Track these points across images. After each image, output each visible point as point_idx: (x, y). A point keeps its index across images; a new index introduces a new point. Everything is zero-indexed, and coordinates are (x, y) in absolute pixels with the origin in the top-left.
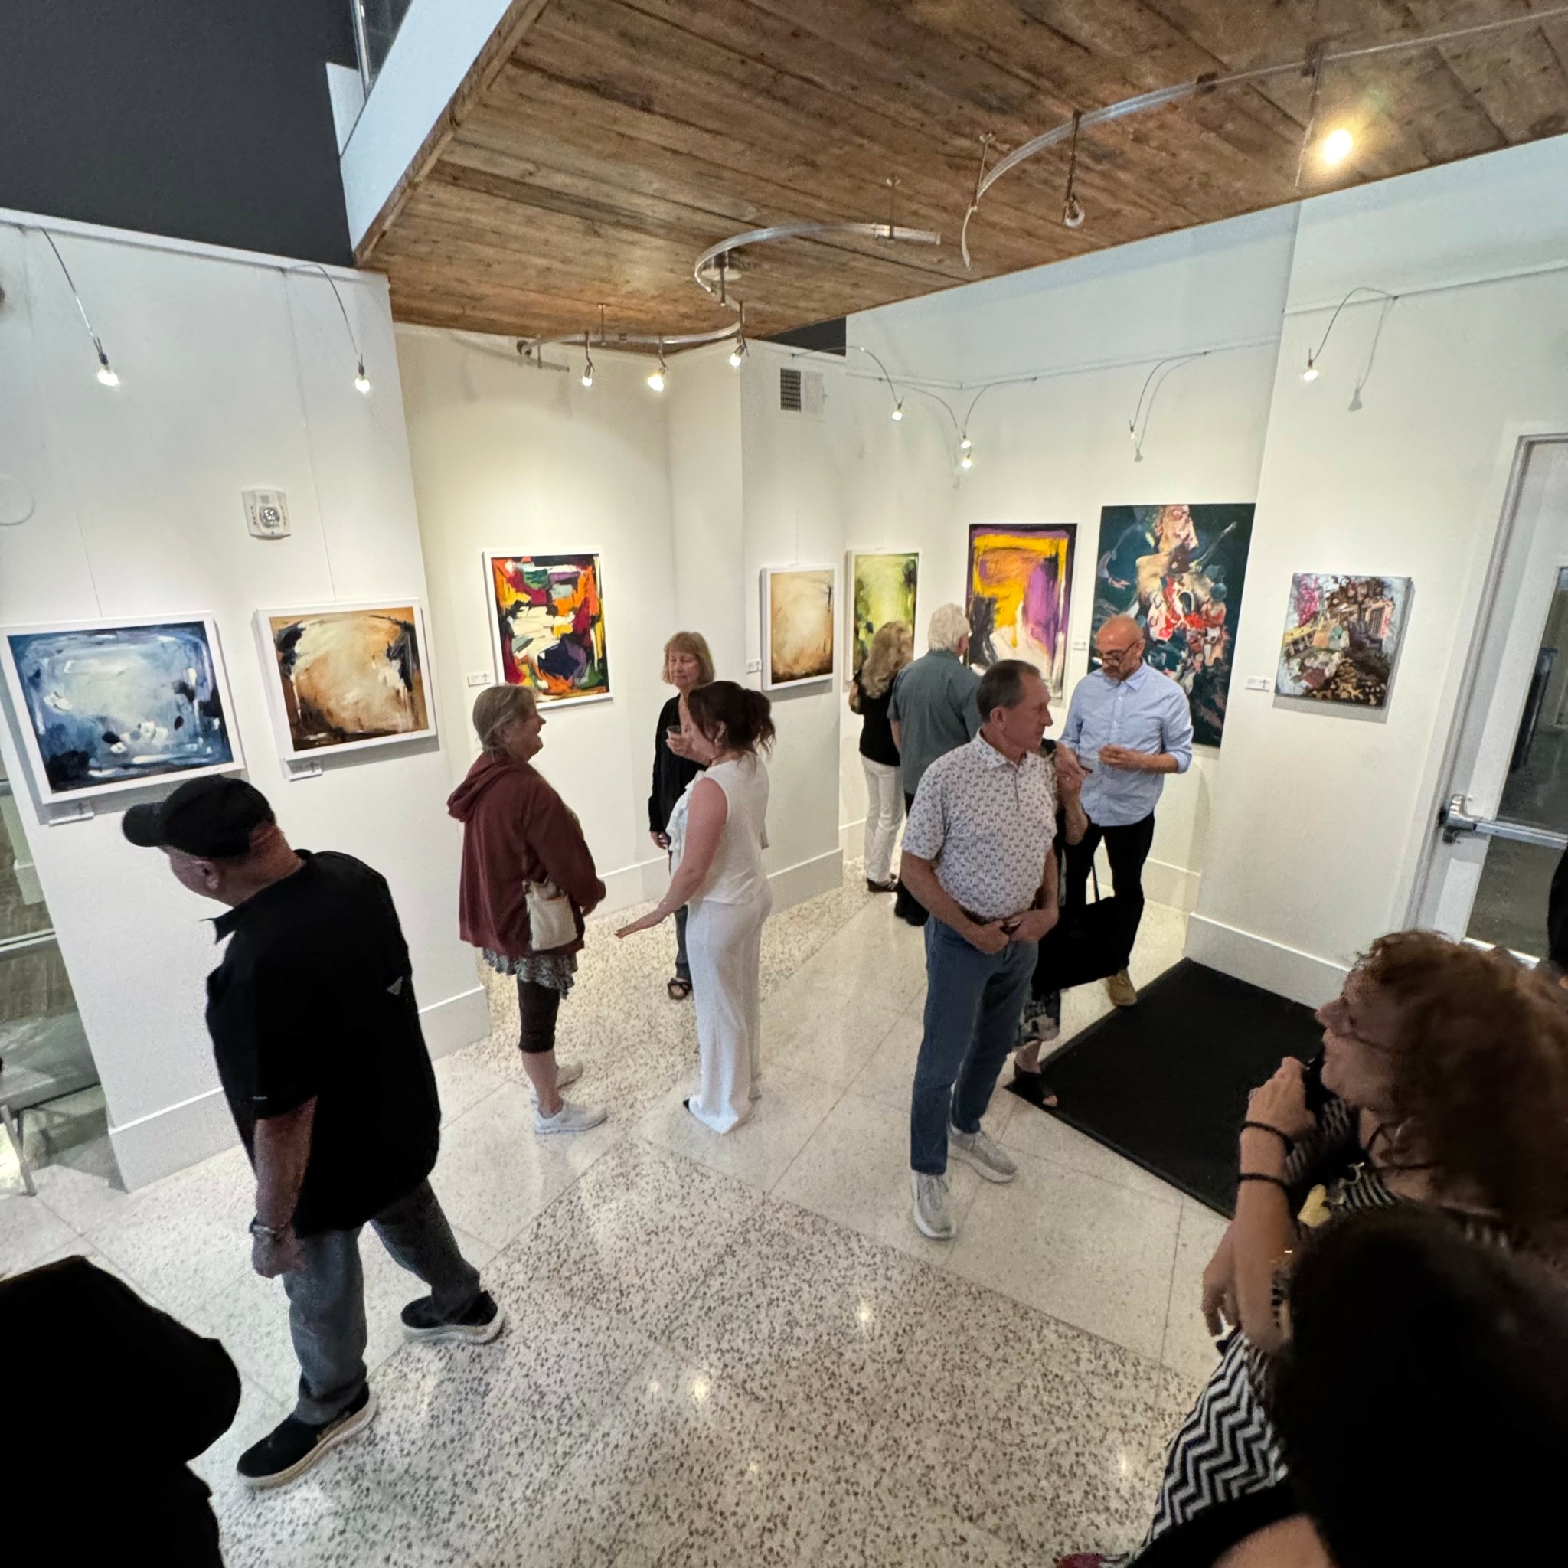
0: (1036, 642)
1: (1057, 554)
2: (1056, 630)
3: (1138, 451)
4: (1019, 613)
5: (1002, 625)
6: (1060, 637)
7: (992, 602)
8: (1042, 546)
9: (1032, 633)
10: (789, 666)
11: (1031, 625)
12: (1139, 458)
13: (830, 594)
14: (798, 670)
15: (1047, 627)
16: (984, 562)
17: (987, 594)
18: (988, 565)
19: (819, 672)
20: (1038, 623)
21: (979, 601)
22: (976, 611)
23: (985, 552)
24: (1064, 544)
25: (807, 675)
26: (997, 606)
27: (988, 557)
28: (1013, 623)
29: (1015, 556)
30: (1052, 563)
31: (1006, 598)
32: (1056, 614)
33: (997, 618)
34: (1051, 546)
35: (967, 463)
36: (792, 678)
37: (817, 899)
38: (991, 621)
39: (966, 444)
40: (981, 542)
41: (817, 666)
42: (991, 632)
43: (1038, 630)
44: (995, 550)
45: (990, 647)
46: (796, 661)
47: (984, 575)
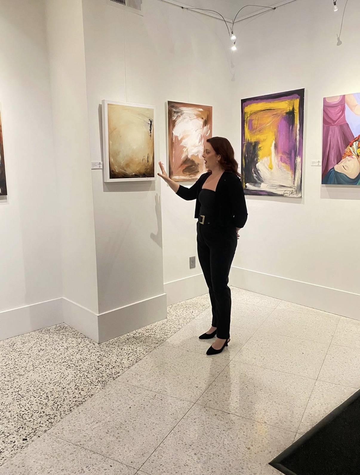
0: (283, 164)
1: (293, 109)
2: (295, 156)
3: (338, 39)
4: (273, 148)
5: (263, 157)
6: (298, 159)
7: (256, 143)
8: (284, 106)
9: (281, 160)
10: (123, 168)
11: (280, 155)
12: (339, 43)
13: (151, 125)
14: (129, 171)
15: (290, 154)
16: (251, 121)
17: (253, 140)
18: (253, 122)
19: (144, 175)
20: (284, 153)
21: (249, 144)
22: (248, 151)
23: (251, 114)
24: (297, 102)
25: (136, 176)
26: (260, 146)
27: (254, 117)
28: (270, 155)
29: (269, 114)
30: (291, 114)
31: (264, 140)
32: (295, 145)
33: (260, 153)
34: (289, 105)
35: (234, 48)
36: (125, 176)
37: (148, 327)
38: (256, 156)
39: (233, 37)
40: (249, 109)
41: (143, 171)
42: (257, 163)
43: (285, 157)
44: (256, 113)
45: (257, 171)
46: (128, 165)
47: (251, 128)
